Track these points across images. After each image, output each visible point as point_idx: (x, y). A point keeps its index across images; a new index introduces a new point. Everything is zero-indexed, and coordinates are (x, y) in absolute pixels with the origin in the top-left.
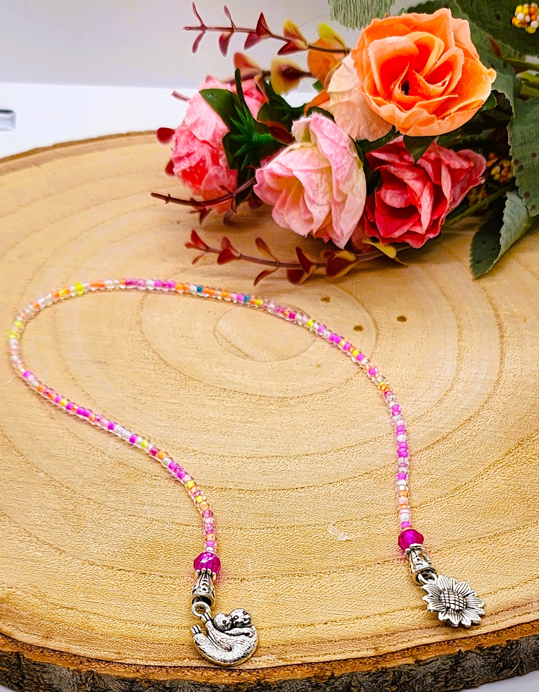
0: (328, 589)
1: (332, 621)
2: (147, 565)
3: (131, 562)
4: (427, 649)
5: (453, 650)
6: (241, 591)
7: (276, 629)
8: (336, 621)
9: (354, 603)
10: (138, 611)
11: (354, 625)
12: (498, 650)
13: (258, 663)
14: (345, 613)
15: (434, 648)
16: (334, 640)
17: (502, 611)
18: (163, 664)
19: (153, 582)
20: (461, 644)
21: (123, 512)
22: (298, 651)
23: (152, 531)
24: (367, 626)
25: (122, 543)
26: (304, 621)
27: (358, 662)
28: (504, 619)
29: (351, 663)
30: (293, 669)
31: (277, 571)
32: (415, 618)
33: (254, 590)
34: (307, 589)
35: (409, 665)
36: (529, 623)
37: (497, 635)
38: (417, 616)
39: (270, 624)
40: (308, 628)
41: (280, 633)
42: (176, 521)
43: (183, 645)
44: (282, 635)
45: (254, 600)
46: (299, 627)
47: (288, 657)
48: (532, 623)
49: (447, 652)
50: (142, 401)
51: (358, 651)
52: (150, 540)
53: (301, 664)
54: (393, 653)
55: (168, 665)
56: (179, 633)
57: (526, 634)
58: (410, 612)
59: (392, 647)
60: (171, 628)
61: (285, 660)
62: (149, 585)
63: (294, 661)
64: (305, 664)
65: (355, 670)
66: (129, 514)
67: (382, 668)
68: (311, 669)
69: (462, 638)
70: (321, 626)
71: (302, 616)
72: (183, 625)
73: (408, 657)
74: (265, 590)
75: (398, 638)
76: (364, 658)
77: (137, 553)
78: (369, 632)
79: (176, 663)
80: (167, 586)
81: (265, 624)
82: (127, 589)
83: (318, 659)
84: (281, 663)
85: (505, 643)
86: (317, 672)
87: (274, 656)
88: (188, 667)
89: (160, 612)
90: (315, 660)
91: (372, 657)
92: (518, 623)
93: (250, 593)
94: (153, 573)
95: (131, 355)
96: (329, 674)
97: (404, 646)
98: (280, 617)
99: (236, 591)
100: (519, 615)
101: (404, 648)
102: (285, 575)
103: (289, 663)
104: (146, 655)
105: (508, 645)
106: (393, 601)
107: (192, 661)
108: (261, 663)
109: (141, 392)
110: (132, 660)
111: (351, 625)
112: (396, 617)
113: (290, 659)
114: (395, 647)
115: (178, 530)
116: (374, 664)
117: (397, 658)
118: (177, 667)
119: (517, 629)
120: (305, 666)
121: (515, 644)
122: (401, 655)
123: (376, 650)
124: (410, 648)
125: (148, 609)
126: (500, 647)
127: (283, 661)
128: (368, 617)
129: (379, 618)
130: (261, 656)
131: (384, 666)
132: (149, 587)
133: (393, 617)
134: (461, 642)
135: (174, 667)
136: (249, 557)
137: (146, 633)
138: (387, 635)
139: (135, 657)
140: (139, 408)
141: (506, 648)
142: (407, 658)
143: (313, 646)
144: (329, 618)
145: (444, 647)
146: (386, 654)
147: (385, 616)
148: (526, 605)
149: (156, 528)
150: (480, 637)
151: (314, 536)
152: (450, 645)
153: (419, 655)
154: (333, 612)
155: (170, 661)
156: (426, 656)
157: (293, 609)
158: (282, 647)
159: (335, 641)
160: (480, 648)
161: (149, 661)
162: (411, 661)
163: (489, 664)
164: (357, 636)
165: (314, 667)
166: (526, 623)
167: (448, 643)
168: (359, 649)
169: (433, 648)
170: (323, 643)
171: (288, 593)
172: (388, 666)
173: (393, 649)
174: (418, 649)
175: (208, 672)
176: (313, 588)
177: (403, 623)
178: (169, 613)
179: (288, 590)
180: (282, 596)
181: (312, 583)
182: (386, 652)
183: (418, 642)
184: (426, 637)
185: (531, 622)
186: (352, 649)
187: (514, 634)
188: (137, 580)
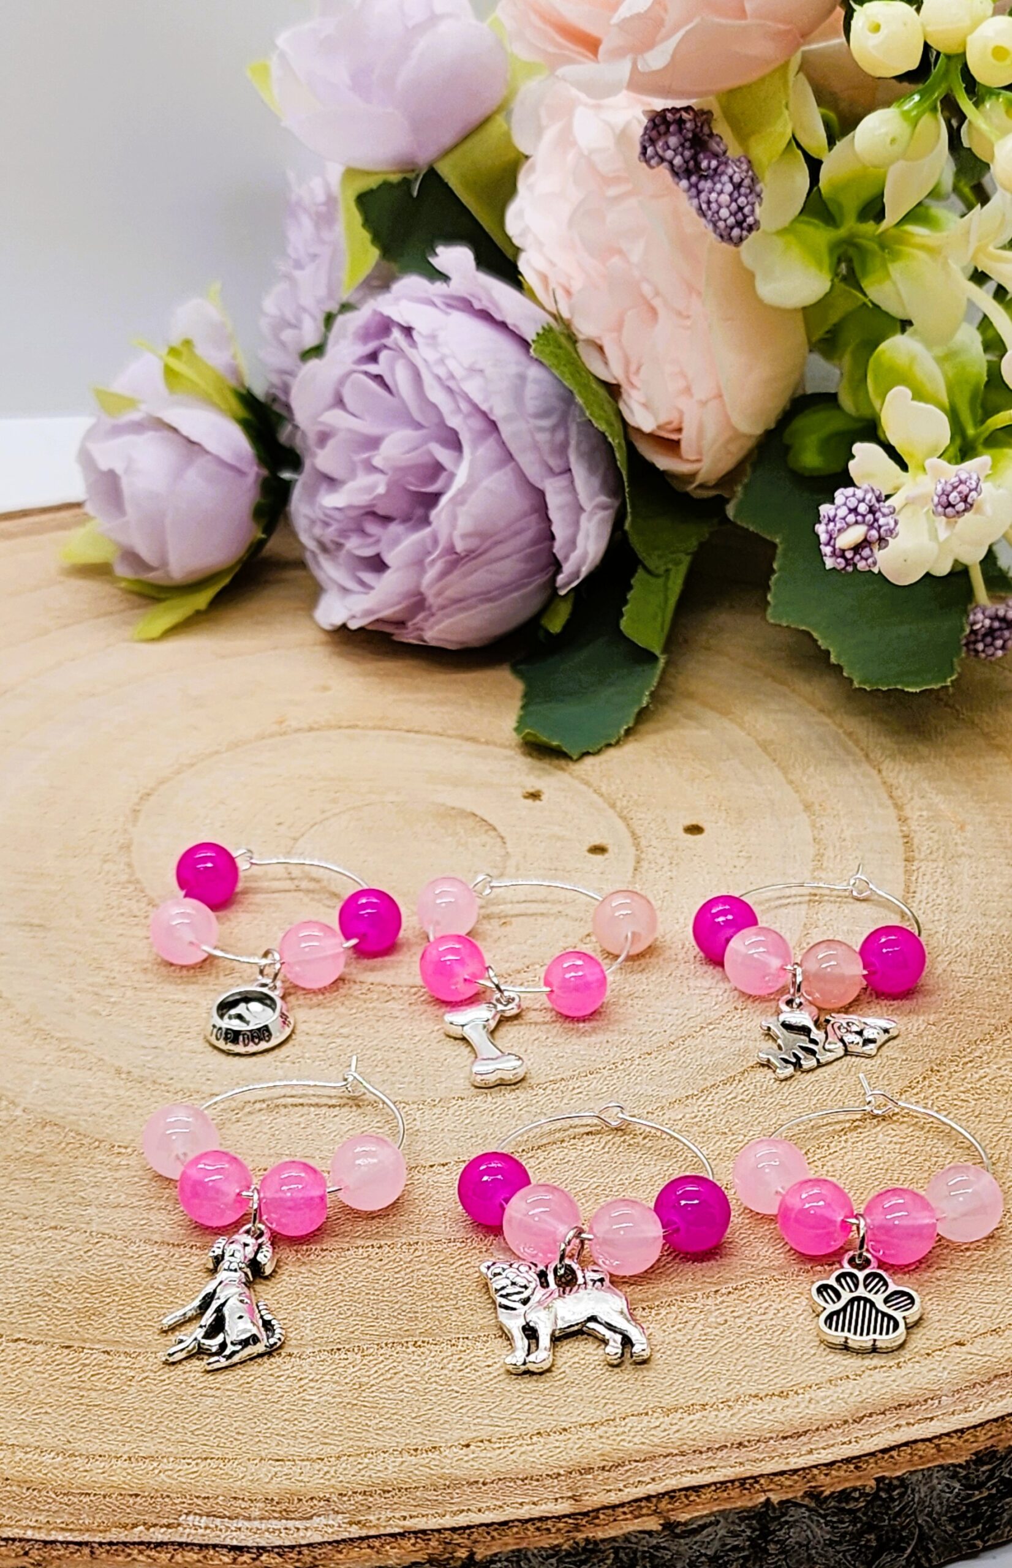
0: (479, 1373)
1: (482, 1441)
2: (77, 1329)
3: (42, 1323)
4: (691, 1498)
5: (751, 1499)
6: (282, 1379)
7: (351, 1459)
8: (489, 1441)
9: (536, 1402)
10: (43, 1426)
11: (531, 1448)
12: (857, 1500)
13: (301, 1533)
14: (512, 1423)
15: (709, 1496)
16: (481, 1480)
17: (871, 1415)
18: (86, 1537)
19: (85, 1365)
20: (772, 1486)
21: (39, 1220)
22: (395, 1506)
23: (98, 1258)
24: (559, 1450)
25: (28, 1285)
26: (418, 1441)
27: (531, 1528)
28: (873, 1432)
29: (515, 1530)
30: (382, 1546)
31: (368, 1337)
32: (671, 1432)
33: (311, 1377)
34: (432, 1373)
35: (650, 1533)
36: (929, 1440)
37: (857, 1468)
38: (675, 1428)
39: (340, 1448)
40: (424, 1455)
41: (360, 1467)
42: (156, 1237)
43: (137, 1495)
44: (363, 1472)
45: (308, 1397)
46: (405, 1454)
47: (371, 1518)
48: (936, 1441)
49: (739, 1504)
50: (112, 1000)
51: (534, 1504)
52: (93, 1277)
53: (400, 1534)
54: (614, 1507)
55: (97, 1540)
56: (130, 1471)
57: (923, 1463)
58: (661, 1420)
59: (612, 1494)
60: (114, 1461)
61: (364, 1525)
62: (77, 1370)
63: (385, 1527)
64: (409, 1533)
65: (524, 1545)
66: (53, 1224)
67: (587, 1540)
68: (423, 1544)
69: (775, 1474)
70: (455, 1450)
71: (413, 1431)
72: (141, 1454)
73: (648, 1515)
74: (336, 1378)
75: (629, 1474)
76: (547, 1518)
77: (59, 1305)
78: (563, 1463)
79: (114, 1535)
80: (116, 1371)
81: (328, 1449)
82: (26, 1379)
83: (441, 1521)
84: (355, 1532)
85: (873, 1483)
86: (436, 1551)
87: (340, 1516)
88: (141, 1543)
89: (92, 1426)
90: (433, 1523)
91: (565, 1516)
92: (904, 1439)
93: (302, 1382)
94: (88, 1345)
95: (99, 910)
96: (462, 1554)
97: (641, 1492)
98: (364, 1433)
99: (271, 1379)
100: (908, 1424)
101: (641, 1495)
102: (386, 1344)
103: (372, 1532)
104: (49, 1519)
105: (879, 1489)
106: (625, 1395)
107: (152, 1530)
108: (309, 1533)
109: (112, 981)
110: (16, 1530)
111: (523, 1449)
112: (626, 1430)
113: (375, 1522)
114: (620, 1493)
115: (156, 1256)
116: (568, 1532)
117: (622, 1517)
118: (118, 1543)
119: (902, 1454)
120: (409, 1539)
121: (896, 1487)
122: (631, 1512)
123: (576, 1500)
124: (654, 1496)
125: (68, 1421)
126: (861, 1495)
127: (361, 1529)
128: (565, 1430)
129: (588, 1433)
130: (311, 1518)
131: (591, 1535)
132: (75, 1376)
133: (622, 1429)
134: (772, 1481)
135: (111, 1544)
136: (309, 1308)
137: (55, 1471)
138: (603, 1468)
139: (23, 1523)
140: (104, 1013)
141: (876, 1496)
142: (645, 1518)
143: (431, 1495)
144: (475, 1434)
145: (733, 1494)
146: (597, 1510)
147: (603, 1428)
148: (926, 1401)
149: (109, 1251)
150: (815, 1471)
151: (460, 1262)
152: (746, 1489)
153: (673, 1510)
154: (486, 1422)
155: (101, 1532)
156: (689, 1512)
157: (396, 1417)
158: (360, 1497)
159: (484, 1484)
160: (814, 1495)
161: (53, 1532)
162: (653, 1524)
163: (843, 1535)
164: (535, 1472)
165: (429, 1540)
166: (923, 1440)
167: (742, 1484)
168: (536, 1499)
169: (707, 1495)
170: (456, 1486)
171: (389, 1383)
172: (600, 1535)
173: (614, 1498)
174: (672, 1497)
175: (185, 1553)
176: (445, 1371)
177: (643, 1443)
178: (112, 1428)
179: (389, 1376)
180: (374, 1388)
181: (445, 1361)
182: (599, 1506)
183: (674, 1482)
184: (692, 1472)
185: (935, 1437)
186: (520, 1501)
187: (895, 1464)
188: (50, 1361)
